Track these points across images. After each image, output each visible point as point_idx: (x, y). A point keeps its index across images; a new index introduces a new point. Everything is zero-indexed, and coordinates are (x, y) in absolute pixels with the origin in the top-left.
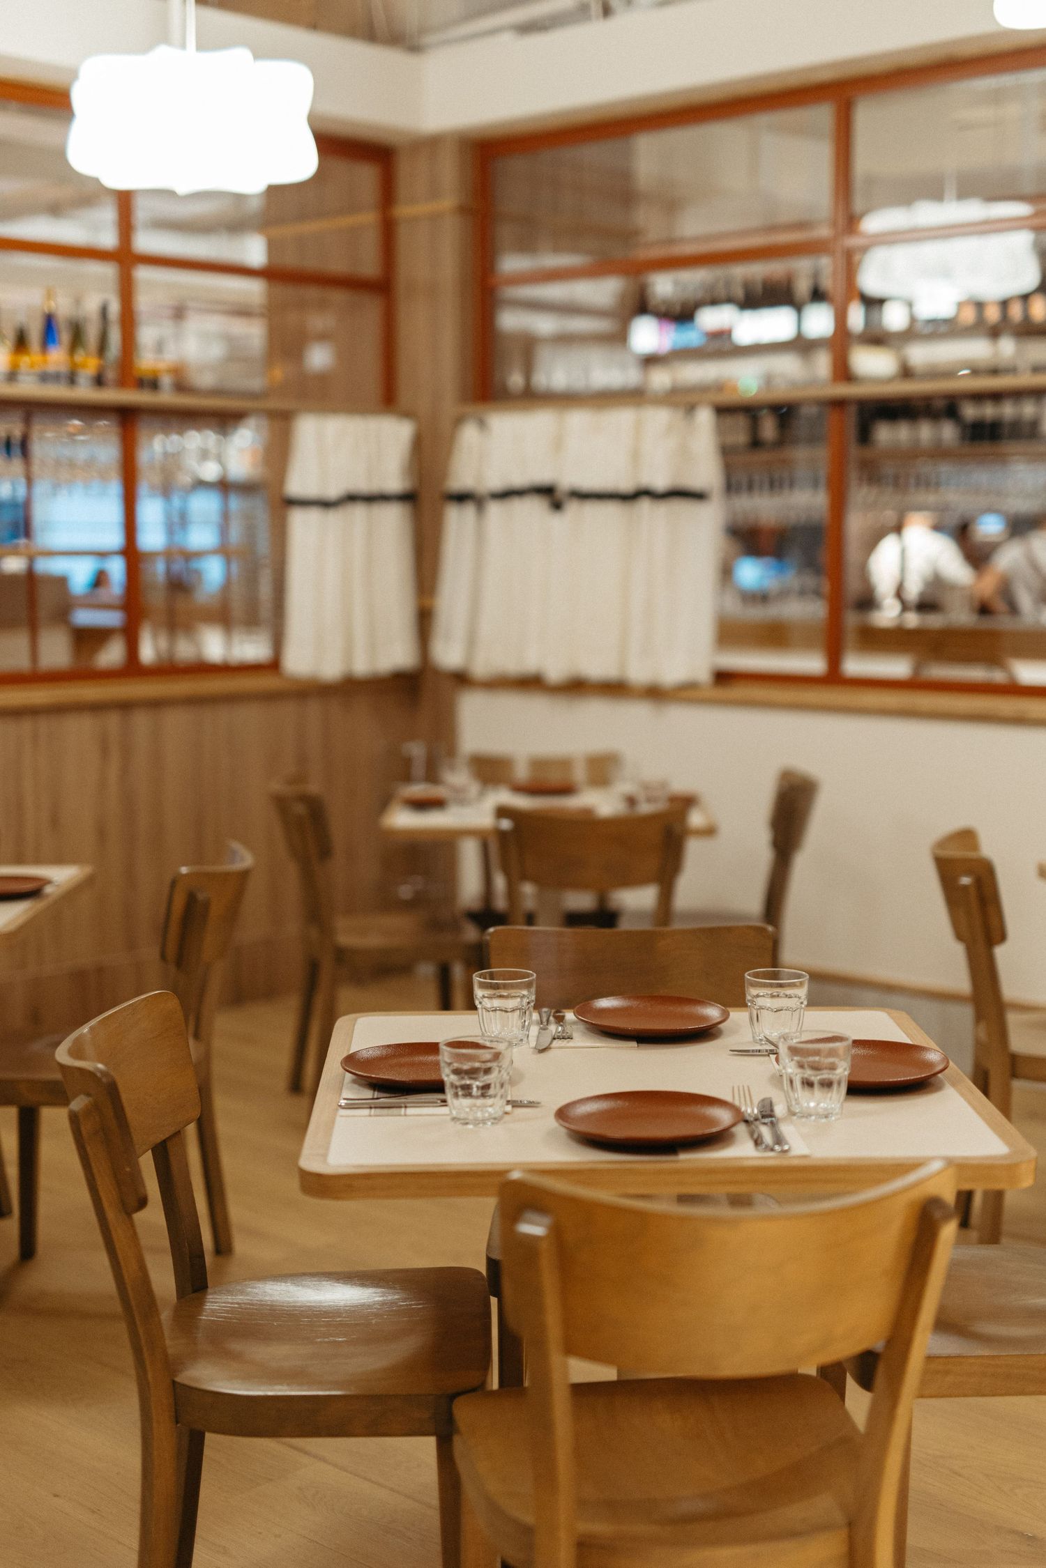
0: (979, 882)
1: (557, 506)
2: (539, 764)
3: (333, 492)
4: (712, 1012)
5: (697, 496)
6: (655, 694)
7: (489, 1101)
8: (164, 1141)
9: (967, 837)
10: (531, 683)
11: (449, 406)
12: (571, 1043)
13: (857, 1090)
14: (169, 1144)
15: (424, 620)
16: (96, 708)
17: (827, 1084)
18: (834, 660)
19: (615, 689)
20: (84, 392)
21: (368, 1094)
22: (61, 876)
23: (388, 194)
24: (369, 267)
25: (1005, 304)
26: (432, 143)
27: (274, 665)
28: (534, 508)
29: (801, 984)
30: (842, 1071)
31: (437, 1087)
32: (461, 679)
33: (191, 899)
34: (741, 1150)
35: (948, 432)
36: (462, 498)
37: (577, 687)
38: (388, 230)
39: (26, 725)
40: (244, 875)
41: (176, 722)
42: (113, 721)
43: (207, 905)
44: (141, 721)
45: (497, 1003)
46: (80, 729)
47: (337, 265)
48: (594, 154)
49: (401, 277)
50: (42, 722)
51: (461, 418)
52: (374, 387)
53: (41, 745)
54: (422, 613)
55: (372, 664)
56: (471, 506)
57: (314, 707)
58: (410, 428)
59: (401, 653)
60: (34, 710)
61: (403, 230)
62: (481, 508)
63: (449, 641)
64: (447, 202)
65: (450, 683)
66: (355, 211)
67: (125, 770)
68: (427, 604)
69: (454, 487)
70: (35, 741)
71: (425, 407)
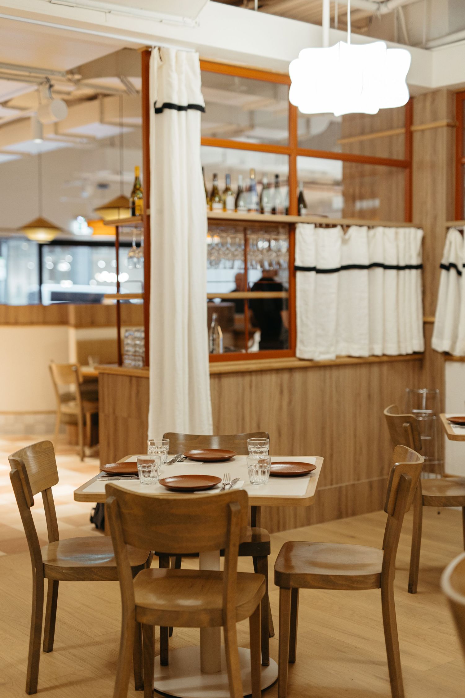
11: (442, 222)
22: (313, 461)
23: (409, 120)
24: (399, 154)
26: (435, 93)
32: (447, 356)
36: (447, 267)
38: (410, 136)
39: (247, 379)
42: (286, 376)
46: (270, 380)
47: (383, 154)
49: (416, 159)
50: (254, 378)
51: (448, 229)
52: (401, 213)
53: (254, 389)
54: (425, 323)
55: (399, 347)
56: (453, 272)
57: (375, 370)
58: (420, 234)
59: (417, 345)
60: (250, 373)
61: (417, 137)
62: (459, 273)
63: (441, 336)
64: (444, 122)
65: (441, 358)
66: (391, 128)
67: (290, 402)
68: (429, 319)
69: (445, 262)
70: (251, 387)
71: (428, 223)
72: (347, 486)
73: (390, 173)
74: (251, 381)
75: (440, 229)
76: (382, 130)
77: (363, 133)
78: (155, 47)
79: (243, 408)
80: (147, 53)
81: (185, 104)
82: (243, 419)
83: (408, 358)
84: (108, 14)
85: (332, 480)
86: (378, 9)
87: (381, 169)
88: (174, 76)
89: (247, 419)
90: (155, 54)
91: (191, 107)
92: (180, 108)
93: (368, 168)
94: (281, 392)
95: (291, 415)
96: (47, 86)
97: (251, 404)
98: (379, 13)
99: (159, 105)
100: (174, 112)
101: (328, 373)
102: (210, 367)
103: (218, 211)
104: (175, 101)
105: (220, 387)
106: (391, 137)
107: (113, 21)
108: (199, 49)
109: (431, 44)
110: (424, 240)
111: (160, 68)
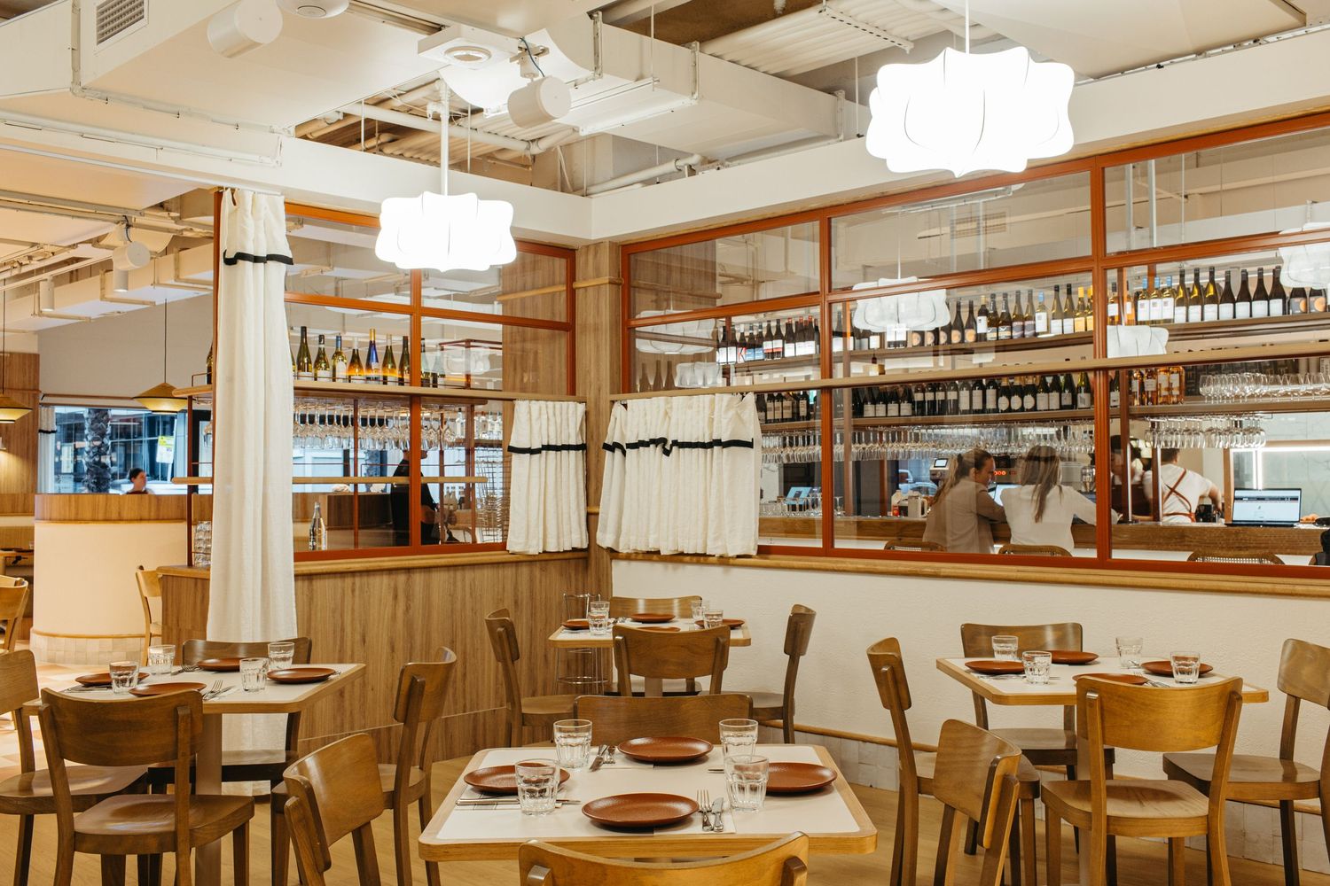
0: (893, 670)
1: (667, 453)
2: (650, 603)
3: (537, 445)
4: (701, 747)
5: (749, 445)
6: (724, 561)
7: (545, 800)
8: (359, 828)
9: (892, 643)
10: (652, 555)
11: (606, 395)
12: (613, 766)
13: (773, 793)
14: (362, 830)
15: (591, 519)
16: (390, 571)
17: (754, 789)
18: (829, 539)
19: (701, 558)
20: (392, 387)
21: (477, 797)
22: (343, 669)
23: (572, 276)
24: (562, 317)
25: (936, 332)
26: (597, 245)
27: (502, 546)
28: (654, 452)
29: (753, 728)
30: (763, 780)
31: (513, 792)
32: (613, 553)
33: (413, 680)
34: (695, 830)
35: (906, 408)
36: (612, 447)
37: (679, 557)
38: (572, 294)
39: (349, 581)
40: (451, 665)
41: (439, 578)
42: (402, 578)
43: (423, 685)
44: (418, 578)
45: (570, 741)
46: (380, 584)
47: (543, 315)
48: (689, 251)
49: (578, 321)
50: (357, 580)
51: (613, 402)
52: (564, 384)
53: (357, 593)
54: (588, 514)
55: (559, 544)
56: (618, 452)
57: (525, 570)
58: (581, 408)
59: (577, 539)
60: (353, 573)
61: (580, 295)
62: (624, 453)
63: (604, 531)
64: (606, 279)
65: (606, 556)
66: (554, 284)
67: (408, 608)
68: (593, 510)
69: (608, 441)
70: (353, 591)
71: (591, 396)
72: (485, 712)
73: (552, 337)
74: (354, 584)
75: (604, 404)
76: (543, 287)
77: (524, 289)
78: (227, 189)
79: (342, 616)
80: (219, 195)
81: (263, 254)
82: (343, 630)
83: (567, 556)
84: (160, 152)
86: (528, 149)
87: (543, 332)
88: (250, 221)
89: (348, 630)
90: (227, 195)
91: (271, 257)
92: (256, 259)
93: (529, 330)
94: (396, 597)
95: (409, 625)
96: (125, 225)
97: (353, 610)
98: (528, 154)
99: (230, 255)
100: (249, 264)
101: (459, 574)
102: (295, 566)
103: (306, 381)
104: (250, 251)
105: (311, 591)
106: (553, 294)
107: (166, 159)
108: (284, 191)
109: (593, 189)
110: (587, 413)
111: (230, 214)
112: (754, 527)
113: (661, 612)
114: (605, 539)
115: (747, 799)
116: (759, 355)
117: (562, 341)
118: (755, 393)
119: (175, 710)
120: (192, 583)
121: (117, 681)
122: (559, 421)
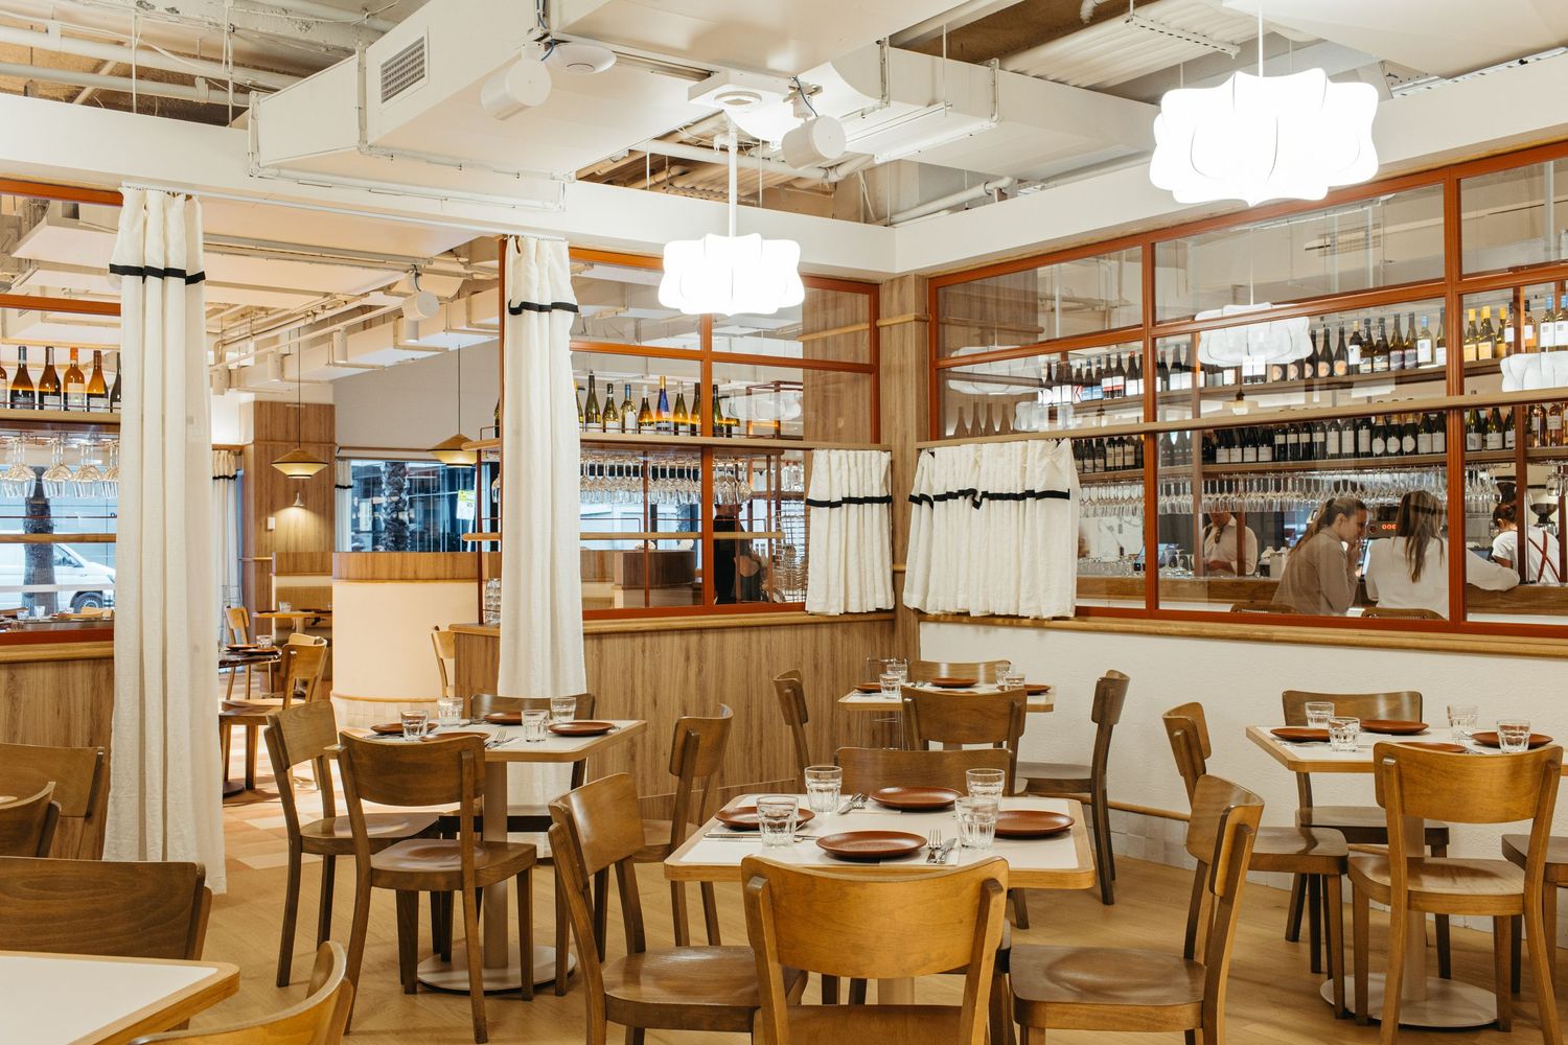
0: (1186, 734)
1: (977, 505)
3: (837, 498)
4: (949, 797)
5: (1065, 496)
6: (1038, 623)
7: (784, 834)
8: (622, 861)
9: (1195, 707)
10: (961, 617)
11: (913, 443)
12: (863, 811)
14: (625, 864)
15: (897, 578)
16: (682, 631)
17: (983, 830)
18: (1153, 602)
19: (1013, 620)
20: (684, 437)
21: (726, 832)
22: (623, 725)
23: (875, 312)
24: (865, 358)
25: (1300, 364)
26: (902, 278)
27: (801, 607)
28: (963, 504)
29: (1000, 780)
30: (993, 821)
31: (754, 827)
32: (921, 615)
33: (688, 734)
34: (921, 862)
35: (1265, 453)
36: (919, 500)
37: (990, 620)
38: (876, 333)
39: (639, 641)
40: (727, 722)
41: (733, 640)
42: (694, 638)
43: (697, 739)
44: (711, 639)
45: (822, 786)
46: (672, 644)
47: (848, 358)
48: (1005, 281)
49: (883, 363)
50: (648, 640)
51: (920, 450)
52: (868, 431)
53: (647, 654)
54: (894, 573)
55: (861, 605)
56: (925, 505)
57: (825, 632)
58: (886, 457)
59: (881, 599)
60: (643, 633)
61: (884, 333)
62: (932, 506)
63: (911, 590)
64: (911, 316)
65: (913, 617)
66: (856, 322)
67: (700, 671)
68: (899, 567)
69: (915, 493)
70: (643, 651)
71: (897, 444)
73: (856, 380)
74: (644, 644)
75: (911, 453)
76: (846, 326)
77: (826, 329)
78: (511, 236)
79: (632, 677)
80: (504, 243)
81: (548, 302)
82: (633, 691)
83: (871, 617)
84: (444, 202)
85: (761, 775)
86: (826, 176)
87: (845, 375)
88: (534, 270)
89: (639, 692)
90: (511, 243)
91: (556, 306)
92: (541, 308)
93: (831, 374)
94: (687, 659)
95: (702, 689)
96: (413, 275)
97: (643, 673)
98: (826, 182)
99: (515, 305)
100: (534, 314)
101: (754, 635)
102: (584, 625)
103: (595, 432)
104: (535, 299)
105: (601, 651)
106: (856, 332)
107: (453, 209)
108: (568, 236)
109: (897, 218)
110: (892, 462)
111: (515, 263)
112: (1071, 586)
113: (964, 677)
114: (912, 600)
115: (975, 838)
116: (1096, 394)
117: (866, 383)
118: (1072, 439)
119: (460, 754)
120: (484, 639)
121: (408, 730)
122: (861, 472)
